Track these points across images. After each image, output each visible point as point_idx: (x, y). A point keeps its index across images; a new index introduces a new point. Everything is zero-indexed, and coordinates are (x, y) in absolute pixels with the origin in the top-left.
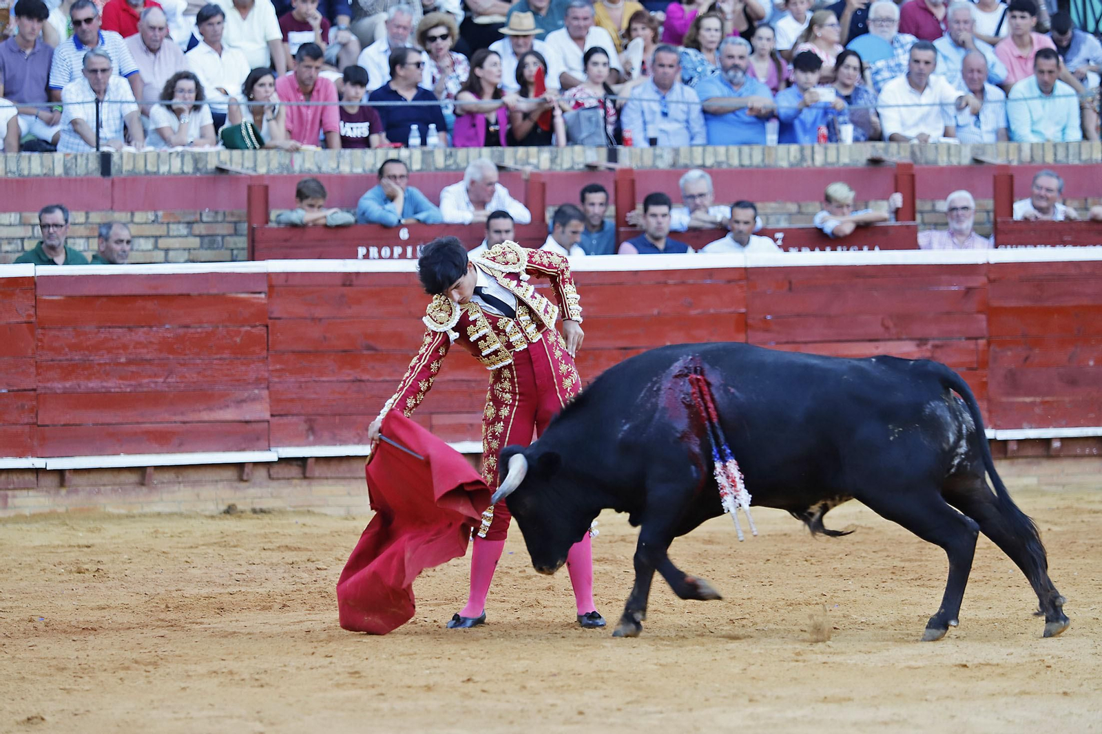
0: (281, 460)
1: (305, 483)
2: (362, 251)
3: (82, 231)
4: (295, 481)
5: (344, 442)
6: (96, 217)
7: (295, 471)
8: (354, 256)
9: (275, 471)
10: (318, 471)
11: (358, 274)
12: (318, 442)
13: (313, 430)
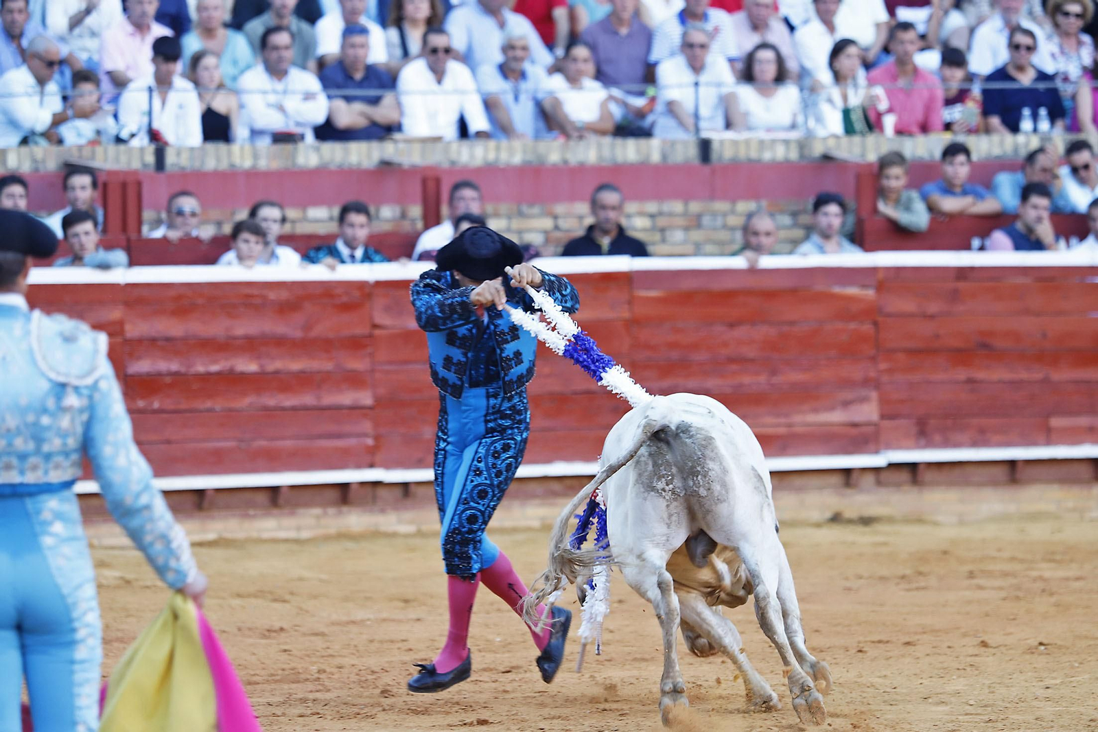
0: (892, 466)
1: (915, 490)
2: (976, 242)
3: (680, 221)
4: (906, 488)
5: (957, 445)
6: (695, 207)
7: (904, 476)
8: (967, 247)
9: (884, 476)
10: (928, 476)
11: (972, 269)
12: (930, 444)
13: (924, 434)
